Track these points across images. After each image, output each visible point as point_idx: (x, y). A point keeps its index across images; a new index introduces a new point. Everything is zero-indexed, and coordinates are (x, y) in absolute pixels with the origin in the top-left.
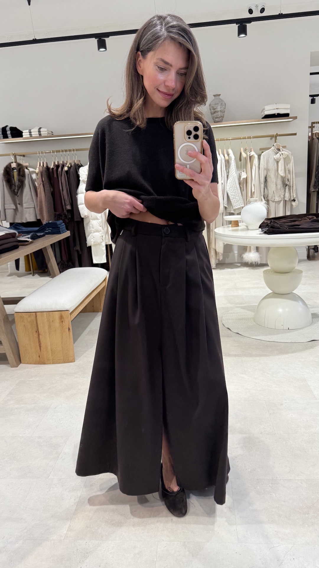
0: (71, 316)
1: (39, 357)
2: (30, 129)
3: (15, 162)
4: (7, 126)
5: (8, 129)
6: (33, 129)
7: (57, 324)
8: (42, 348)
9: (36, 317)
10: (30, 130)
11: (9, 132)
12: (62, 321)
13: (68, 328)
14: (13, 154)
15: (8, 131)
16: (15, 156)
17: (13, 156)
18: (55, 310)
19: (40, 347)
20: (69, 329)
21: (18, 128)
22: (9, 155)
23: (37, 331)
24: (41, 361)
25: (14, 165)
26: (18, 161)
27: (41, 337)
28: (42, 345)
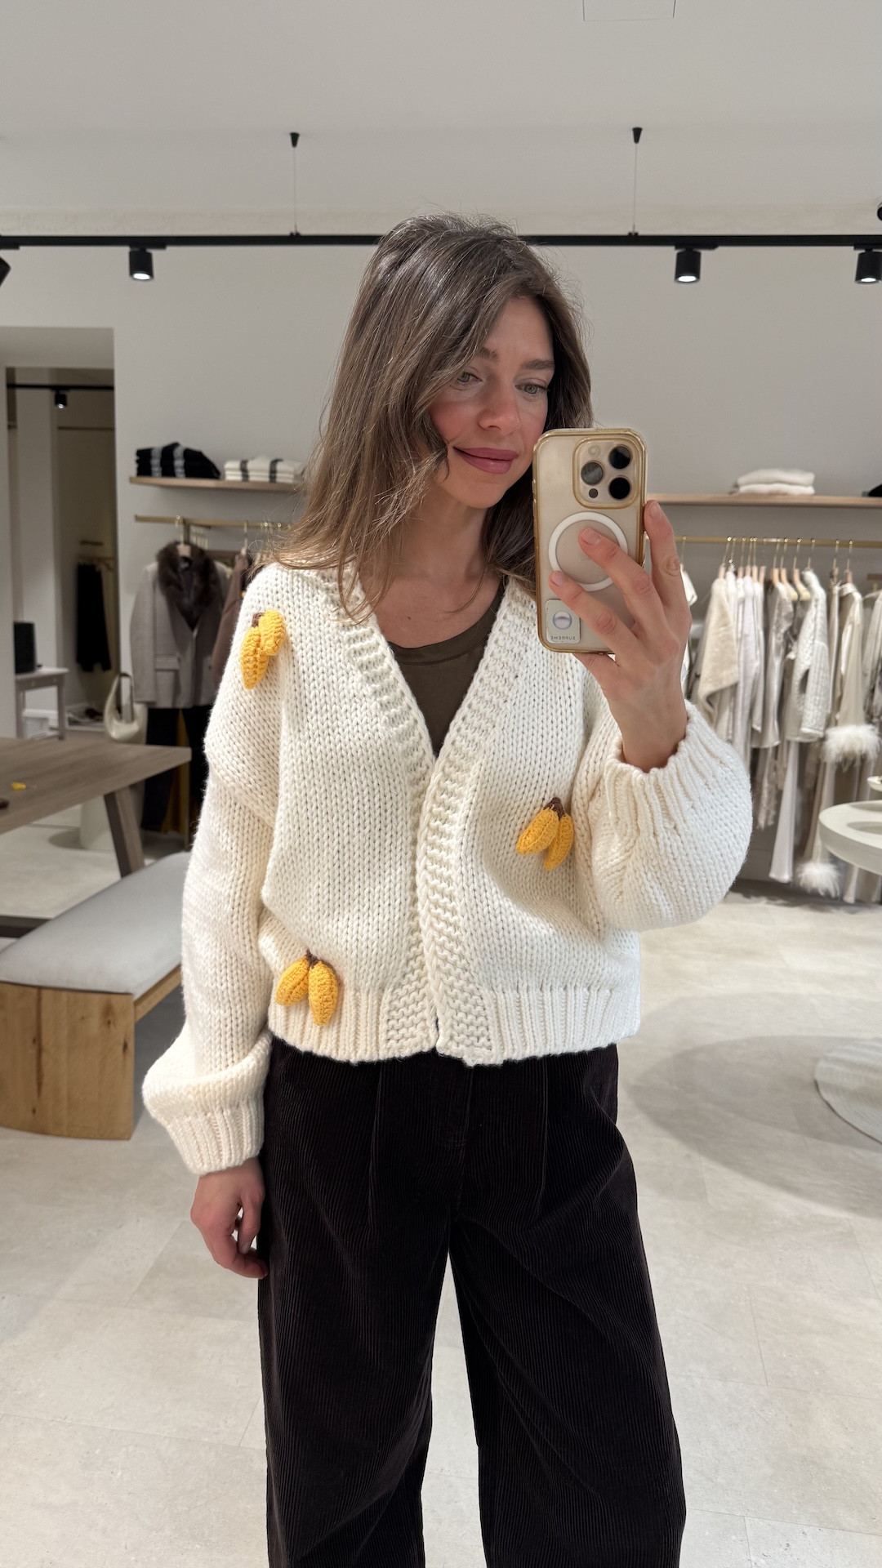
0: (139, 1008)
1: (34, 1111)
2: (244, 458)
3: (187, 542)
4: (175, 445)
5: (178, 452)
6: (253, 458)
7: (94, 1024)
8: (44, 1090)
9: (39, 1000)
10: (244, 463)
11: (179, 463)
12: (109, 1023)
13: (122, 1041)
14: (181, 521)
15: (179, 458)
16: (187, 524)
17: (182, 527)
18: (93, 988)
19: (40, 1085)
20: (125, 1046)
21: (209, 453)
22: (171, 521)
23: (37, 1040)
24: (38, 1124)
25: (184, 550)
26: (194, 540)
27: (45, 1057)
28: (45, 1080)
